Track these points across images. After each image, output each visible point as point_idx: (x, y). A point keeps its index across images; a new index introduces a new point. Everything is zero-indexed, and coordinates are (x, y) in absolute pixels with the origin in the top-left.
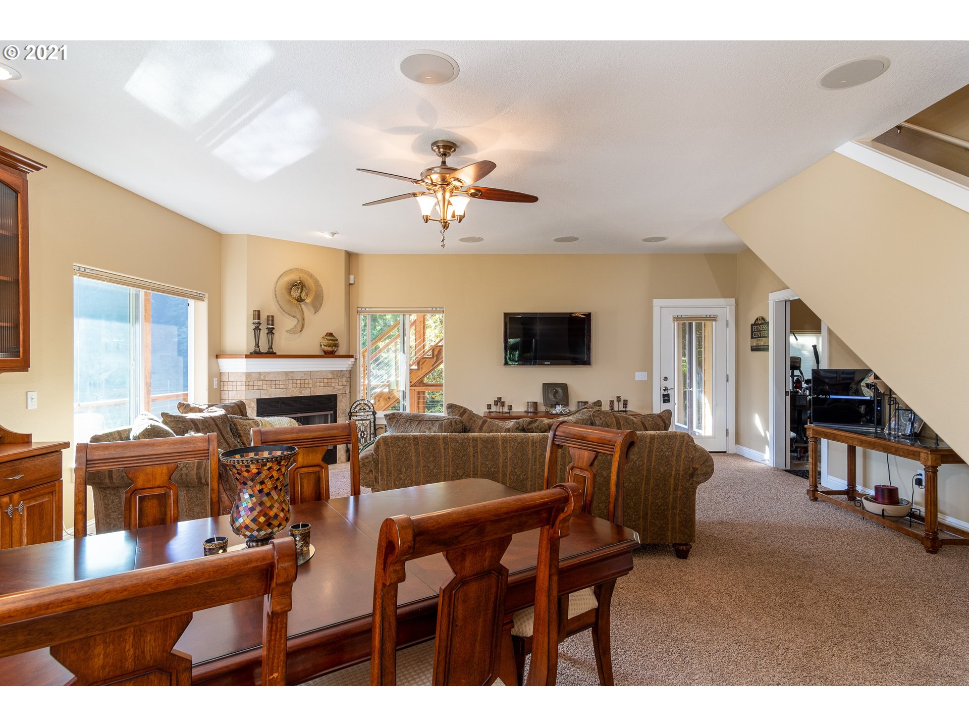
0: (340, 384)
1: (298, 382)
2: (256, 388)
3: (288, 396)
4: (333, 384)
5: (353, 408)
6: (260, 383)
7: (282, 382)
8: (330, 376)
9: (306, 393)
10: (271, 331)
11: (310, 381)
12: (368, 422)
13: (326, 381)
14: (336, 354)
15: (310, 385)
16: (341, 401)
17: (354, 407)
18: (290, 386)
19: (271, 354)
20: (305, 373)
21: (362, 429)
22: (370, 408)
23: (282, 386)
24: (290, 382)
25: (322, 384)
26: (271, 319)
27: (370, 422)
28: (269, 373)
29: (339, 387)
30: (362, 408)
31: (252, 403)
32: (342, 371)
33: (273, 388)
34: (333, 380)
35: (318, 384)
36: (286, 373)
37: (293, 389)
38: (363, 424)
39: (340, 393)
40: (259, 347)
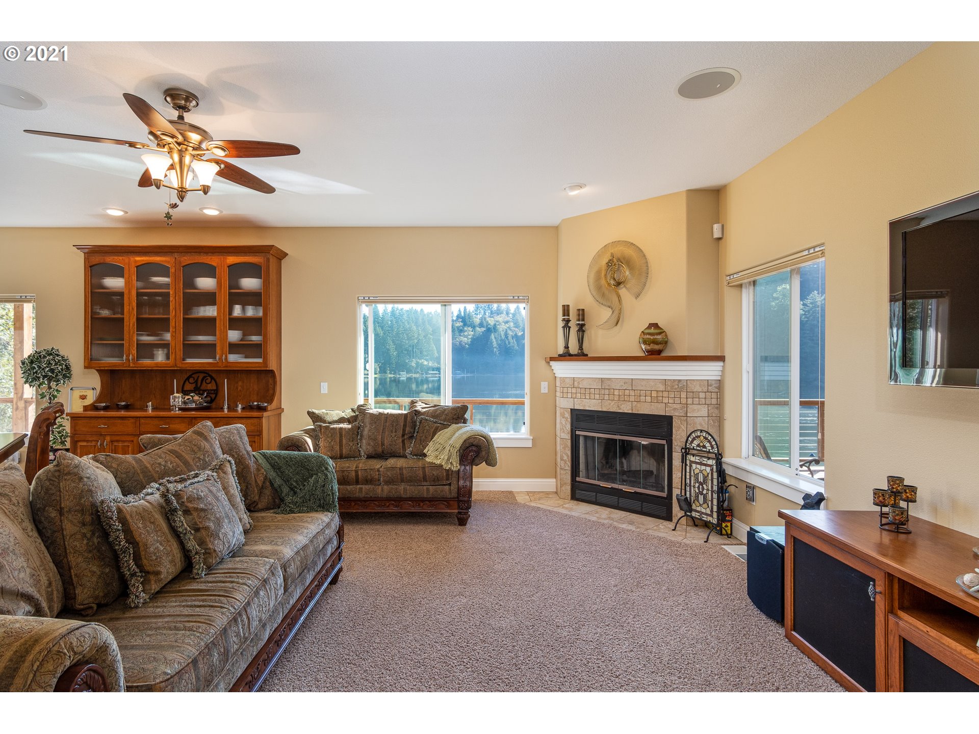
0: (677, 400)
1: (616, 393)
2: (570, 395)
3: (604, 409)
4: (665, 400)
5: (689, 442)
6: (574, 391)
7: (597, 392)
8: (662, 388)
9: (626, 408)
10: (581, 329)
11: (632, 393)
12: (708, 469)
13: (654, 394)
14: (664, 354)
15: (632, 399)
16: (679, 428)
17: (690, 439)
18: (606, 397)
19: (582, 356)
20: (625, 381)
21: (701, 479)
22: (712, 448)
23: (597, 397)
24: (607, 392)
25: (649, 399)
26: (582, 314)
27: (712, 470)
28: (583, 379)
29: (675, 406)
30: (701, 444)
31: (566, 413)
32: (680, 381)
33: (587, 397)
34: (665, 394)
35: (643, 398)
36: (602, 380)
37: (610, 402)
38: (701, 471)
39: (677, 414)
40: (568, 348)
